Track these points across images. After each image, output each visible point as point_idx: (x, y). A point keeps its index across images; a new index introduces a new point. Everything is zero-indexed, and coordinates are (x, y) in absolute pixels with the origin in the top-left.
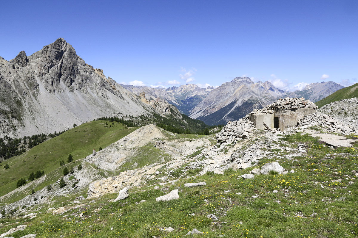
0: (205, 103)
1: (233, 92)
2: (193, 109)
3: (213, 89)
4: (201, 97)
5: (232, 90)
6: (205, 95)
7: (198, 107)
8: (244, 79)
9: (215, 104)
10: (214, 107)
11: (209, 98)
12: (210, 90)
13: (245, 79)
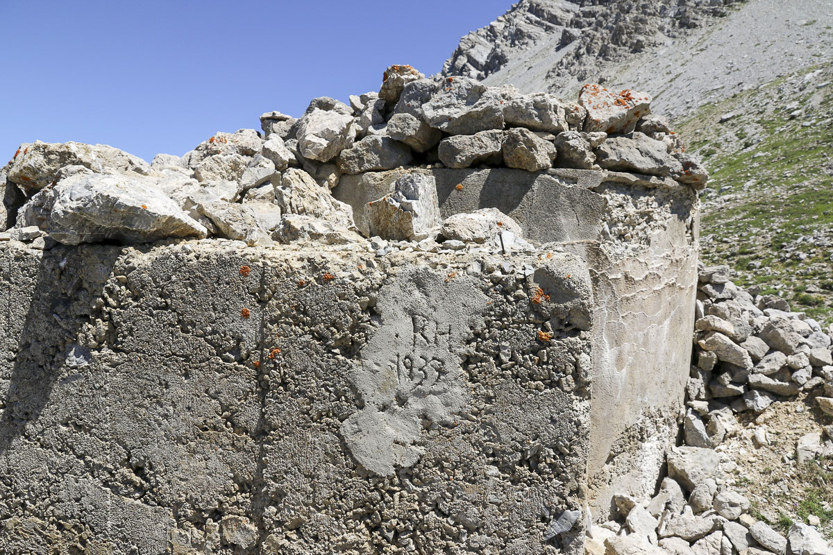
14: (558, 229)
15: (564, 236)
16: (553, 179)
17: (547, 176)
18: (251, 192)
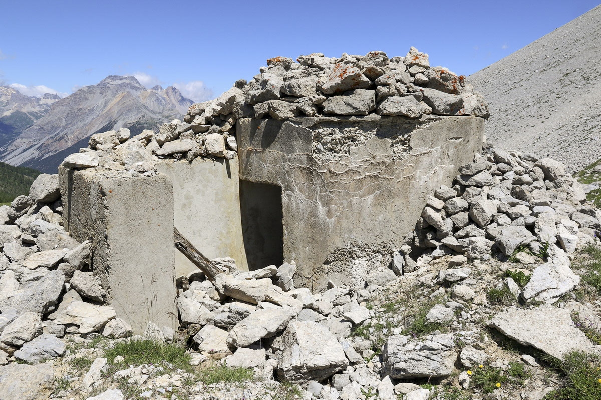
0: (39, 130)
1: (104, 107)
2: (10, 144)
3: (57, 100)
4: (29, 116)
5: (100, 102)
6: (40, 112)
7: (22, 138)
8: (124, 81)
9: (64, 132)
10: (62, 138)
11: (48, 118)
12: (50, 102)
13: (127, 81)
14: (293, 148)
15: (296, 151)
16: (291, 123)
17: (288, 122)
18: (182, 135)
